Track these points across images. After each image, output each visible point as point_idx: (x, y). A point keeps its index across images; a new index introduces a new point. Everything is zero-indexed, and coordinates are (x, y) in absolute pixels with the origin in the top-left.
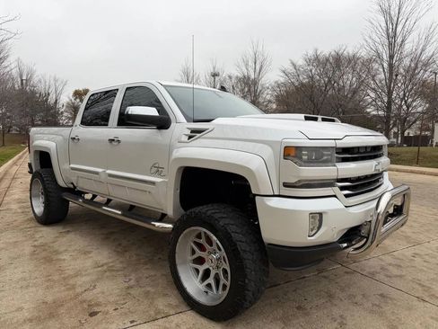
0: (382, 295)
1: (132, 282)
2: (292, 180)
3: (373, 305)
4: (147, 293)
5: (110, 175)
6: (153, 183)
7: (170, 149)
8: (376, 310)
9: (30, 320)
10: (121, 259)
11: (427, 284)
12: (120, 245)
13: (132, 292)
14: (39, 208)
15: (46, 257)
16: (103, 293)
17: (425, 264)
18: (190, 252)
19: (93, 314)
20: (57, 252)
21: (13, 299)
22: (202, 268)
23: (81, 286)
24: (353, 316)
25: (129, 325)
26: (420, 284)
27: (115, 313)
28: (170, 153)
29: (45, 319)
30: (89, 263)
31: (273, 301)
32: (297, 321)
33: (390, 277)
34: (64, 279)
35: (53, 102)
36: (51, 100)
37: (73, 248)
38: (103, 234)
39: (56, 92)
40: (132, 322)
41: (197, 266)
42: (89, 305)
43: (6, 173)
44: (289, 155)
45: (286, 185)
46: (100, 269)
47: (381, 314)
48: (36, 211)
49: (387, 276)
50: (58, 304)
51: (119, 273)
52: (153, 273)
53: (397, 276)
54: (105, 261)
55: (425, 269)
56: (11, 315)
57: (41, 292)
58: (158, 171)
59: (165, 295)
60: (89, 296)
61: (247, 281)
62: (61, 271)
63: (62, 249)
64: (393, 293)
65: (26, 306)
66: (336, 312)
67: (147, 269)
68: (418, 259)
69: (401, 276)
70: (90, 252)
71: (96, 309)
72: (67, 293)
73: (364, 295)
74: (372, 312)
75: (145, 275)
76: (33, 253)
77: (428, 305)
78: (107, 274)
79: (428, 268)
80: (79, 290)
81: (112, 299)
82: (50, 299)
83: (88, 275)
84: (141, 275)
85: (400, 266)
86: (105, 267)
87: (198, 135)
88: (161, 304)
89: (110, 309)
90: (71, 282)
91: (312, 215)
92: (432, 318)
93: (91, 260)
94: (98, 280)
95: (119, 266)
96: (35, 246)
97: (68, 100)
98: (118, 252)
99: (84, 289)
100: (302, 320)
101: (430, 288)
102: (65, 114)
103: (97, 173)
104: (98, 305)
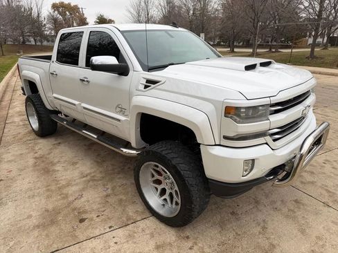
0: (296, 201)
1: (109, 191)
2: (231, 134)
3: (289, 210)
4: (121, 200)
5: (85, 108)
6: (119, 120)
7: (130, 96)
8: (291, 216)
9: (38, 226)
10: (101, 169)
11: (332, 190)
12: (98, 155)
13: (109, 200)
14: (35, 125)
15: (45, 168)
16: (88, 201)
17: (333, 170)
18: (150, 176)
19: (82, 221)
20: (53, 164)
21: (24, 208)
22: (160, 187)
23: (72, 195)
24: (273, 220)
25: (108, 230)
26: (326, 190)
27: (98, 220)
28: (130, 99)
29: (48, 225)
30: (76, 173)
31: (213, 207)
32: (231, 225)
33: (305, 183)
34: (59, 188)
35: (36, 15)
36: (35, 14)
37: (64, 159)
38: (85, 145)
39: (37, 6)
40: (110, 227)
41: (157, 186)
42: (79, 213)
43: (7, 86)
44: (229, 114)
45: (226, 138)
46: (84, 179)
47: (294, 218)
48: (33, 127)
49: (302, 182)
50: (56, 212)
51: (100, 182)
52: (124, 182)
53: (309, 182)
54: (88, 172)
55: (333, 175)
56: (24, 222)
57: (43, 201)
58: (122, 111)
59: (134, 202)
60: (78, 204)
61: (193, 206)
62: (56, 181)
63: (56, 160)
64: (305, 199)
65: (34, 214)
66: (260, 217)
67: (120, 178)
68: (328, 166)
69: (313, 183)
70: (76, 163)
71: (84, 216)
72: (62, 201)
73: (282, 201)
74: (287, 217)
75: (119, 184)
76: (35, 165)
77: (332, 210)
78: (91, 183)
79: (335, 175)
80: (71, 199)
81: (95, 207)
82: (50, 207)
83: (77, 184)
84: (115, 184)
85: (312, 173)
86: (89, 177)
87: (153, 86)
88: (131, 210)
89: (94, 215)
90: (65, 191)
91: (246, 161)
92: (333, 222)
93: (77, 171)
94: (83, 189)
95: (99, 176)
96: (36, 158)
97: (48, 13)
98: (97, 162)
99: (74, 198)
100: (235, 224)
101: (334, 193)
102: (47, 26)
103: (74, 105)
104: (85, 212)
